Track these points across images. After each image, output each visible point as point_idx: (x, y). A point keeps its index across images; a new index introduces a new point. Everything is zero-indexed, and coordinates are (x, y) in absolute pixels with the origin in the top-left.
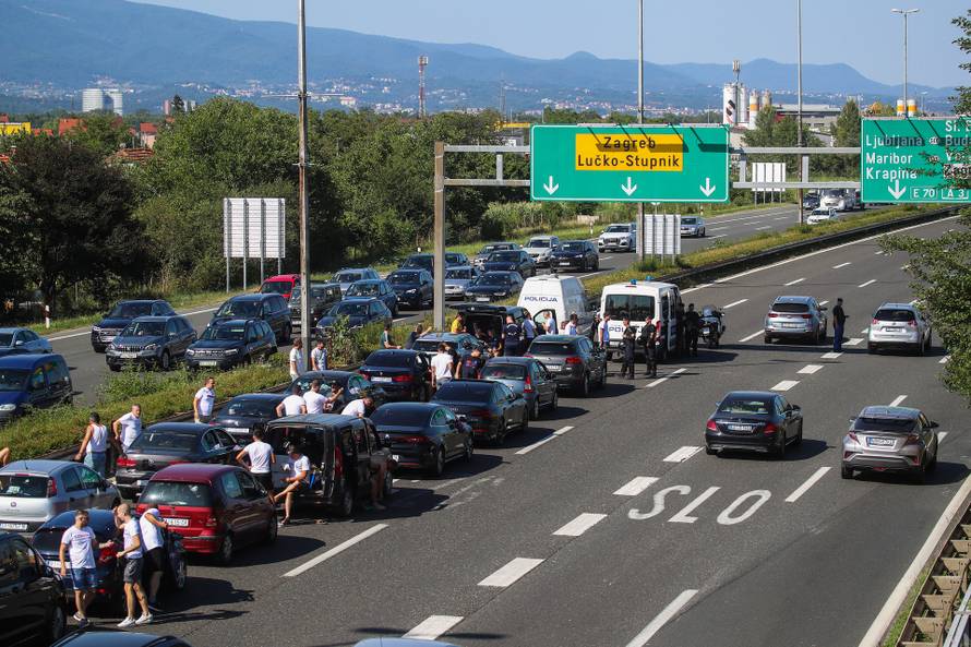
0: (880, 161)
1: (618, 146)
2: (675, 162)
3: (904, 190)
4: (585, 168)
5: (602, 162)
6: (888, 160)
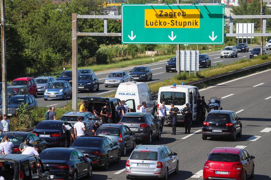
1: (166, 15)
2: (196, 24)
4: (150, 27)
5: (158, 24)
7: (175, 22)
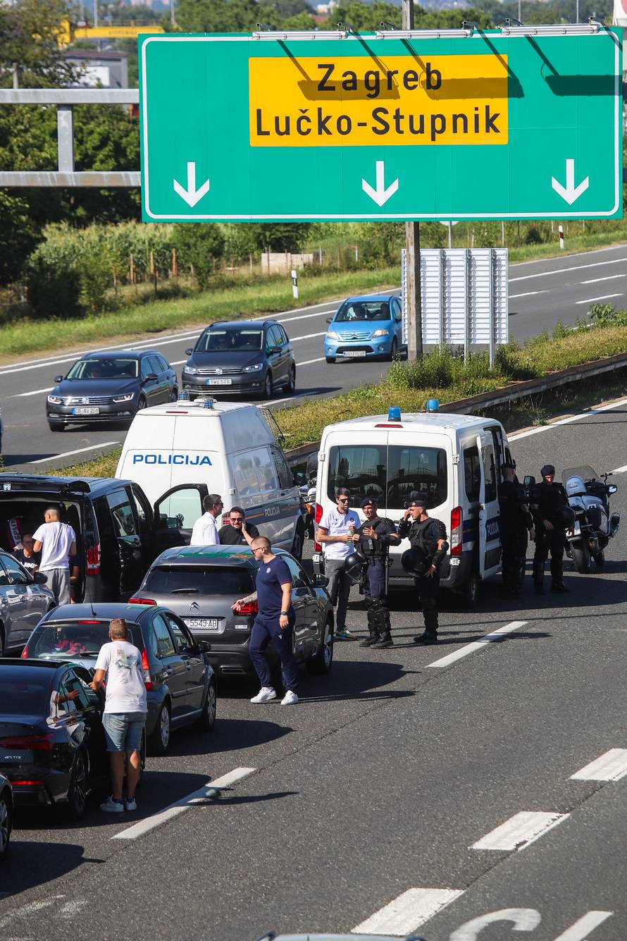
1: (350, 85)
2: (490, 123)
4: (274, 141)
5: (314, 125)
7: (389, 119)
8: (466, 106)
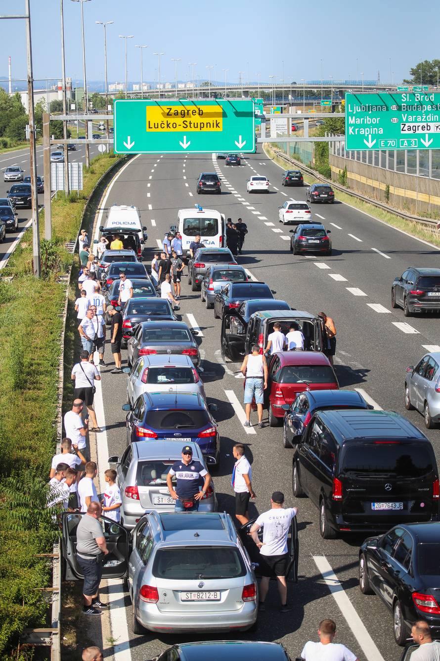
0: (358, 122)
1: (176, 114)
2: (217, 125)
3: (375, 141)
4: (153, 130)
5: (166, 125)
6: (363, 121)
7: (188, 124)
8: (211, 120)
